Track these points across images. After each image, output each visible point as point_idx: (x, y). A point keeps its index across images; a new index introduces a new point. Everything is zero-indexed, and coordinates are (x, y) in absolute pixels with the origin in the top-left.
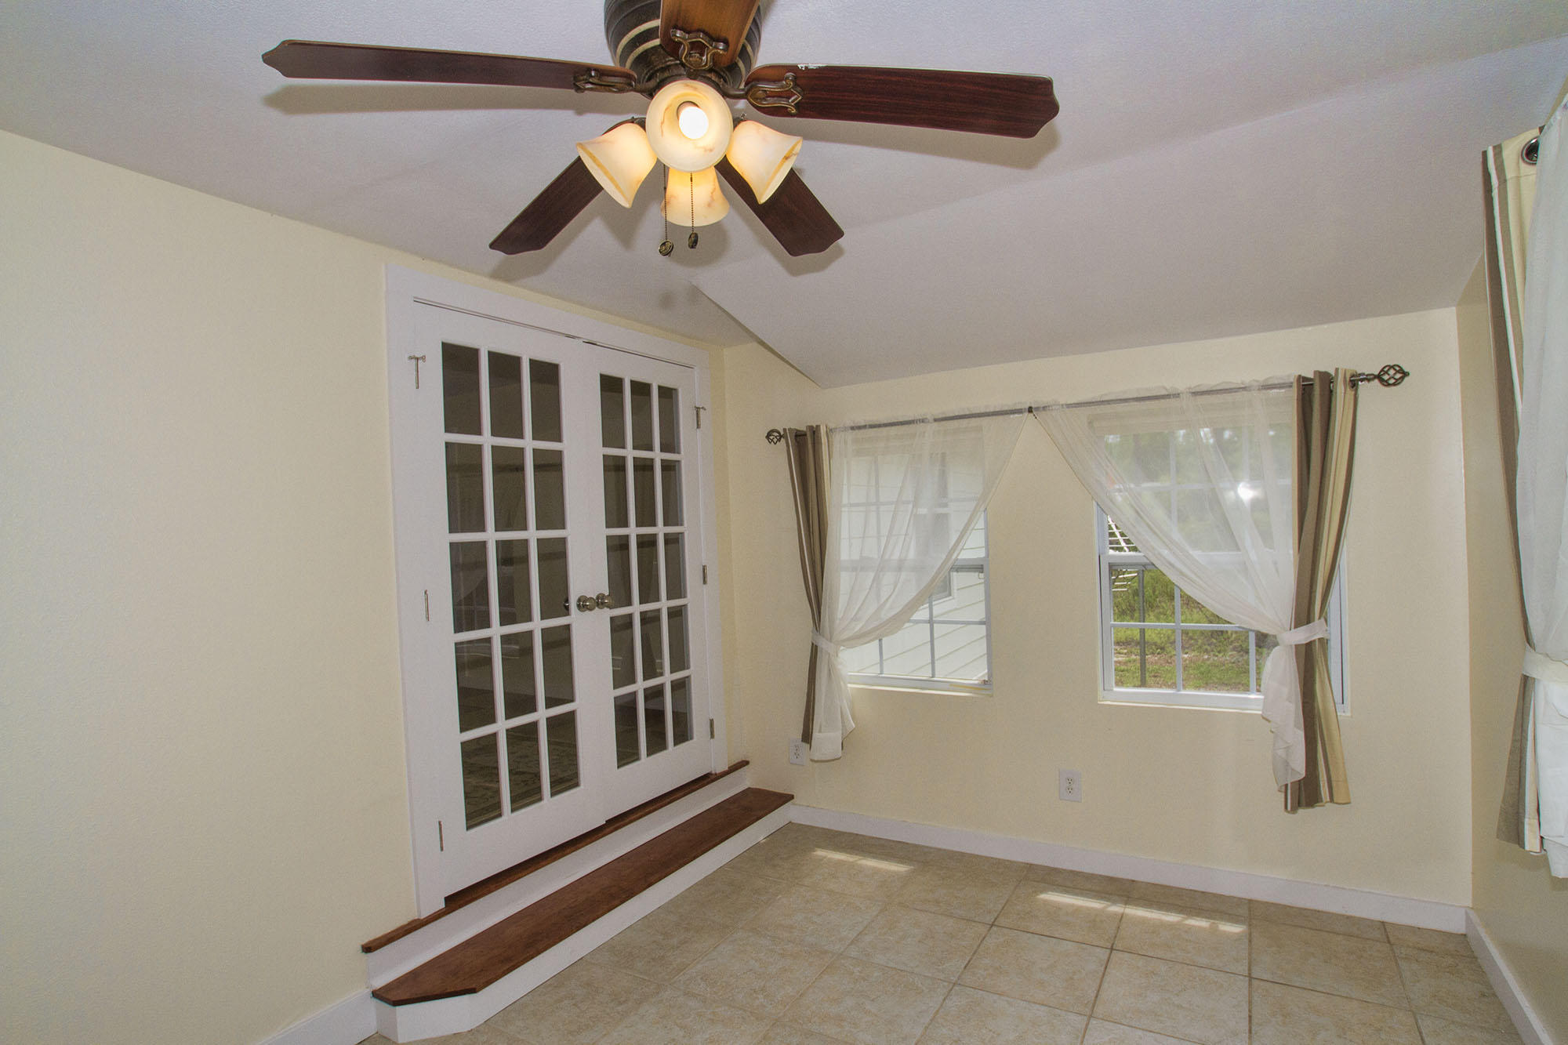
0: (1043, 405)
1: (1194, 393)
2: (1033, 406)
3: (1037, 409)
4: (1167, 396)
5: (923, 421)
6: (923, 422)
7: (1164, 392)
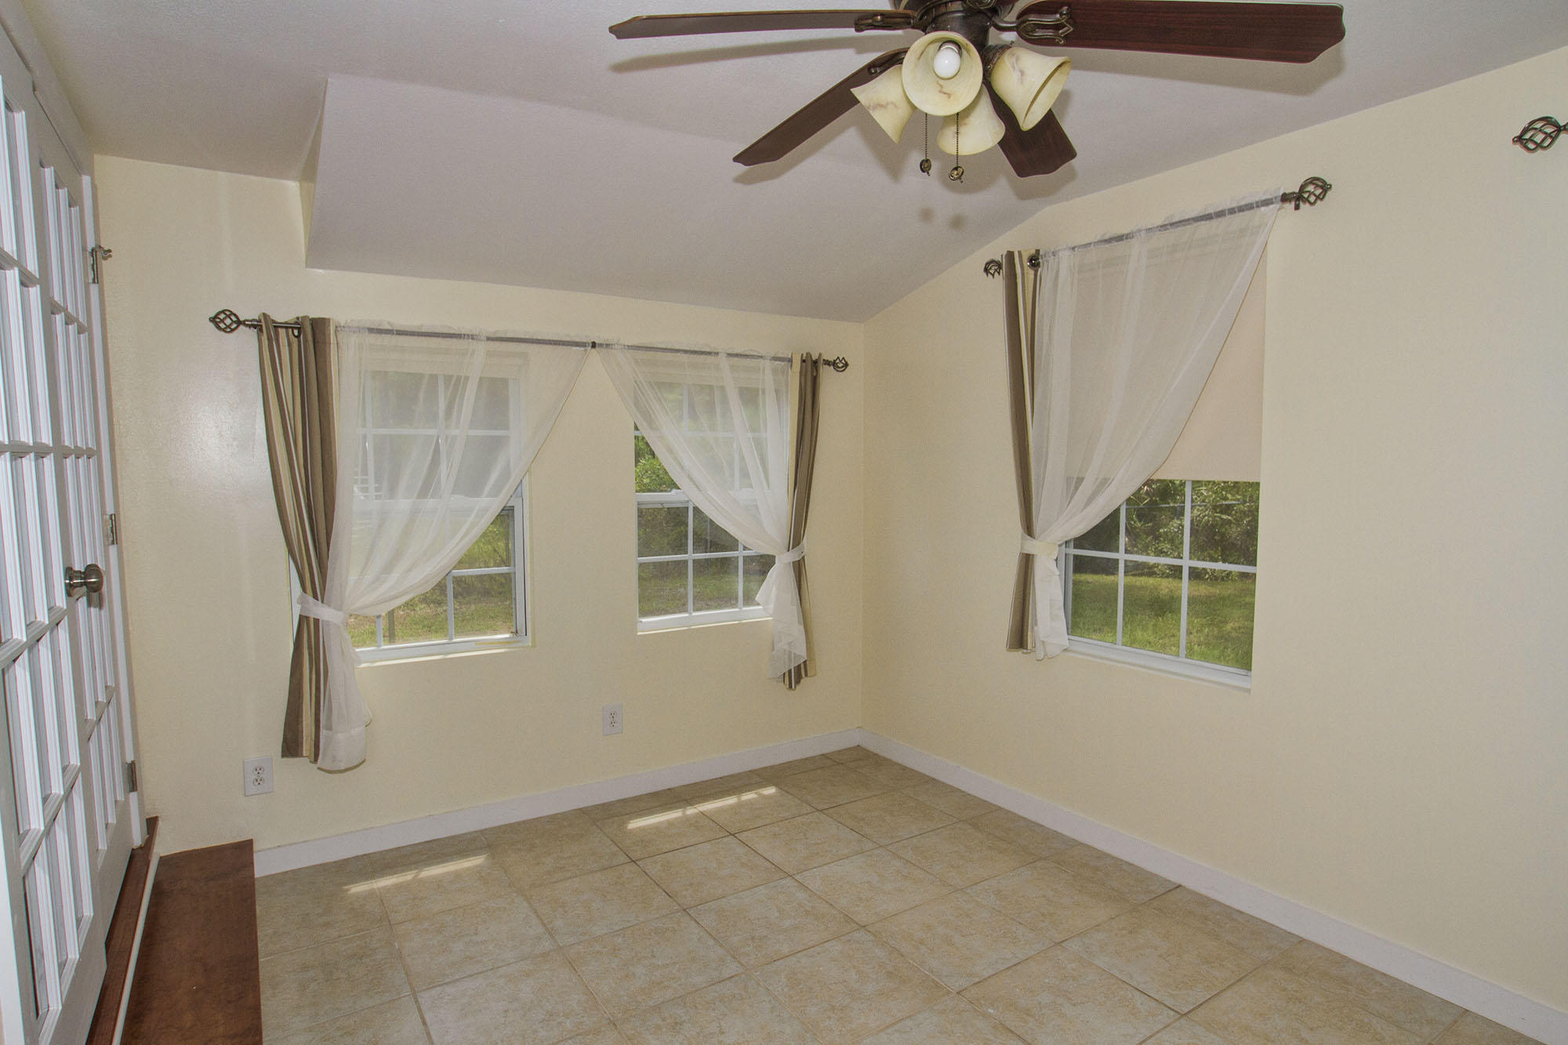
0: (608, 343)
1: (728, 354)
2: (597, 342)
3: (601, 345)
4: (709, 353)
5: (472, 337)
6: (473, 339)
7: (708, 350)
